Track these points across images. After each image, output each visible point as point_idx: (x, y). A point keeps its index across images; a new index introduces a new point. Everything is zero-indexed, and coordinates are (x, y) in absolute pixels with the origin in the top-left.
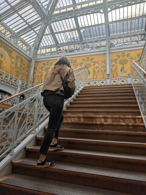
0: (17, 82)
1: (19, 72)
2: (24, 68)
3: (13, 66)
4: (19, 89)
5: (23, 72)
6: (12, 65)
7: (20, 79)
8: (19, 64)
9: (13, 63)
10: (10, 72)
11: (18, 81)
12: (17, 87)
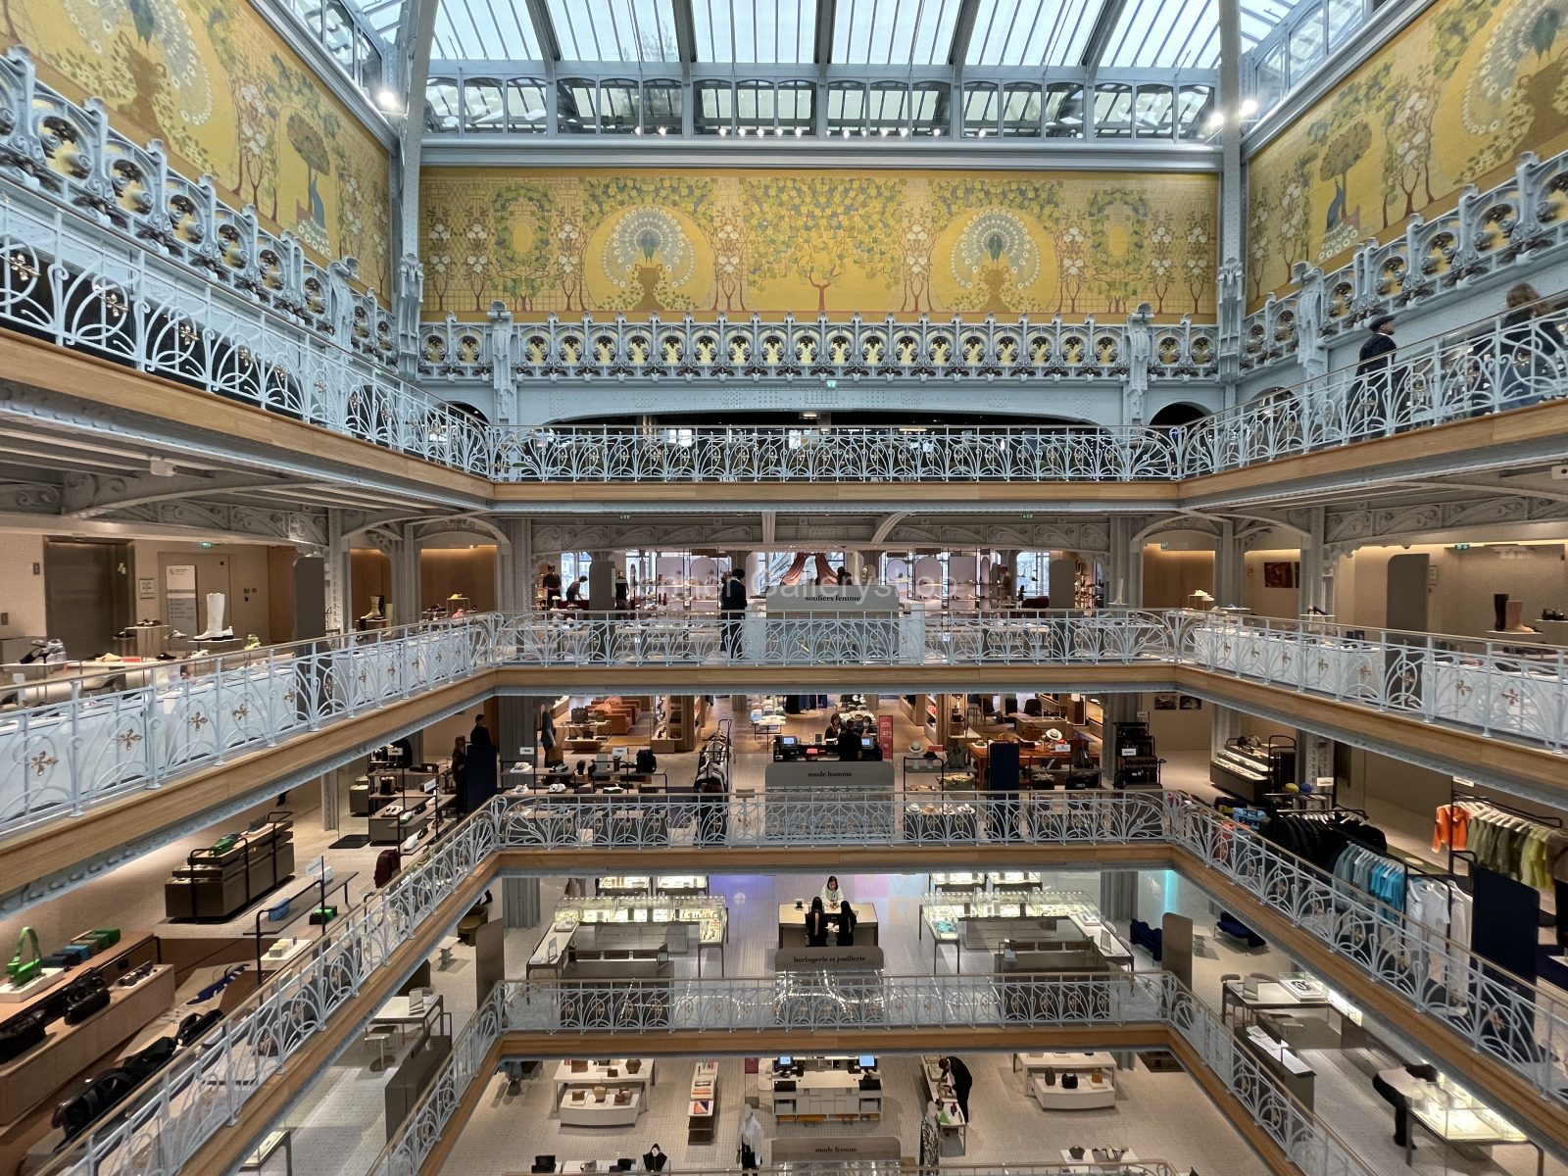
0: (1120, 344)
1: (1126, 284)
2: (1167, 239)
3: (1074, 271)
4: (1139, 381)
5: (1161, 271)
6: (1067, 262)
7: (1135, 321)
8: (1118, 241)
9: (1073, 249)
10: (1063, 310)
11: (1128, 338)
12: (1123, 377)
